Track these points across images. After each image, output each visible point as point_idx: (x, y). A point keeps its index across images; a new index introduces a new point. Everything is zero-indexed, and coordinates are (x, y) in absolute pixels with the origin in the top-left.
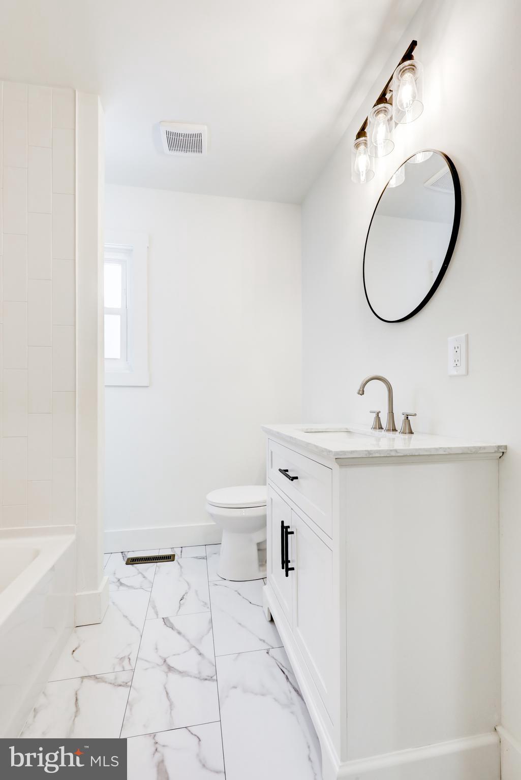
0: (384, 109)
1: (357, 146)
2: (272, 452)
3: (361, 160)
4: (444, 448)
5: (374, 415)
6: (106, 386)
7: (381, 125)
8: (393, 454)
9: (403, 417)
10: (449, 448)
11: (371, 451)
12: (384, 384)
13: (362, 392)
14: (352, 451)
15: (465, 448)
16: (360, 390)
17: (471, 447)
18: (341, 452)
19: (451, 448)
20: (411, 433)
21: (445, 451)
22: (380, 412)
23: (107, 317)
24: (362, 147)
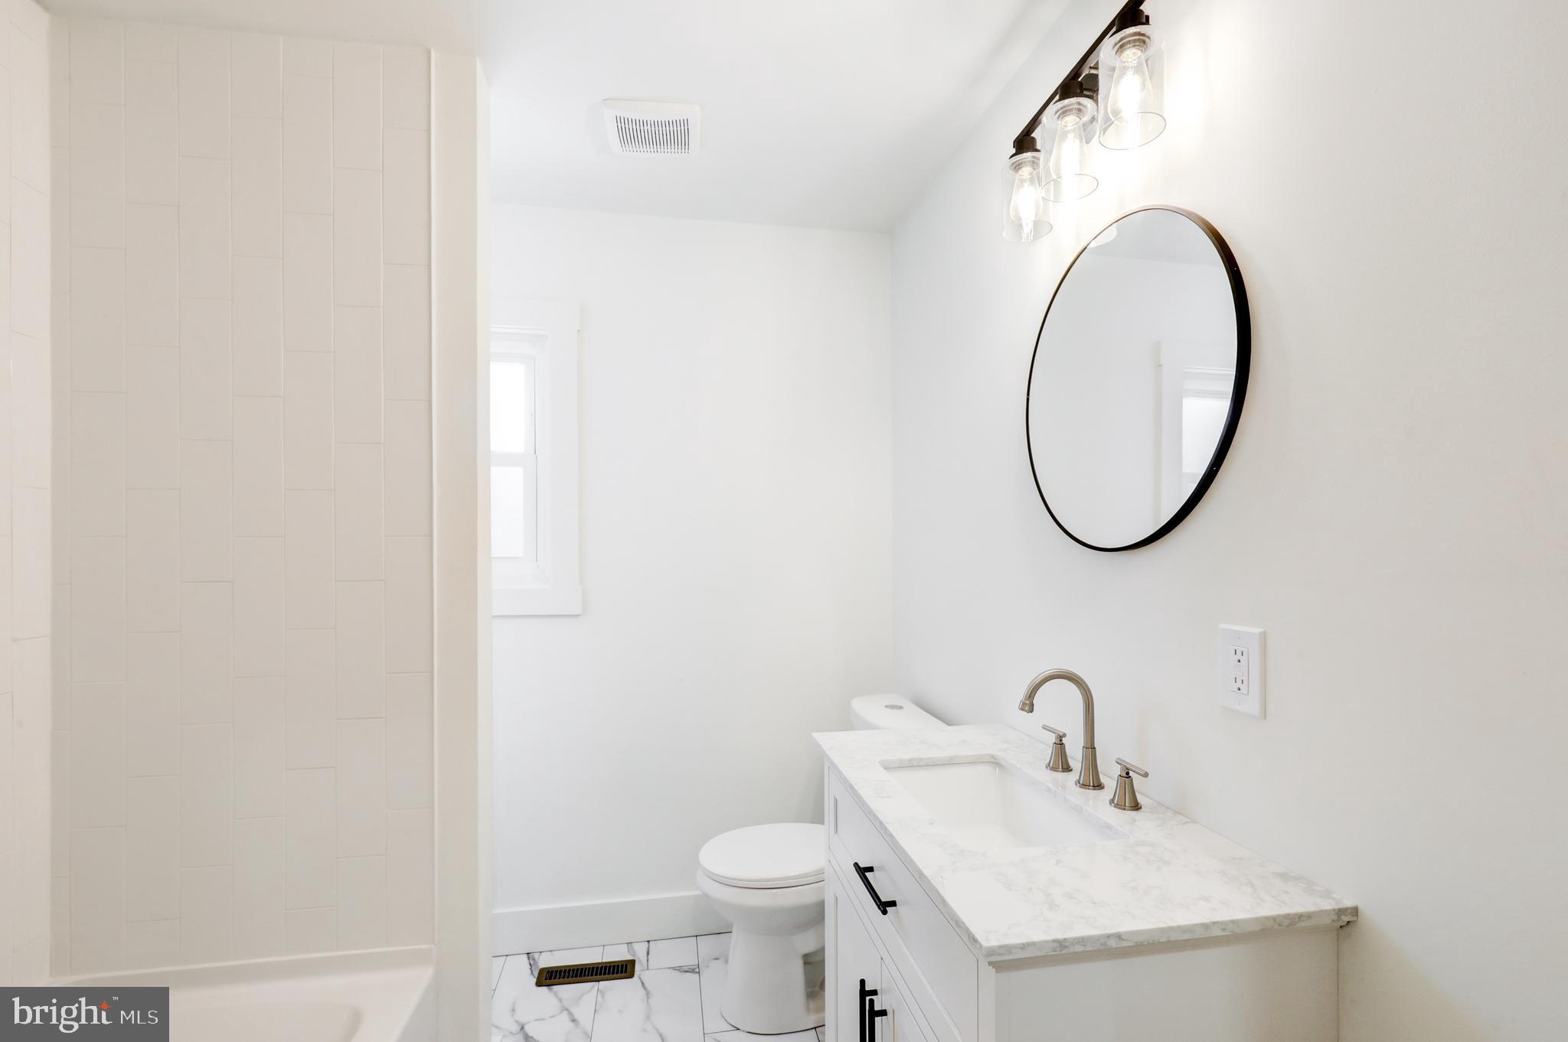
0: (1077, 106)
1: (1017, 167)
2: (836, 801)
3: (1026, 199)
4: (1222, 923)
5: (1052, 738)
6: (494, 616)
7: (1071, 136)
8: (1113, 943)
9: (1117, 771)
10: (1232, 922)
11: (1065, 940)
12: (1076, 688)
13: (1028, 706)
14: (1024, 944)
15: (1267, 918)
16: (1024, 704)
17: (1279, 916)
18: (1001, 947)
19: (1238, 920)
20: (1136, 807)
21: (1224, 930)
22: (1064, 735)
23: (495, 471)
24: (1026, 171)
